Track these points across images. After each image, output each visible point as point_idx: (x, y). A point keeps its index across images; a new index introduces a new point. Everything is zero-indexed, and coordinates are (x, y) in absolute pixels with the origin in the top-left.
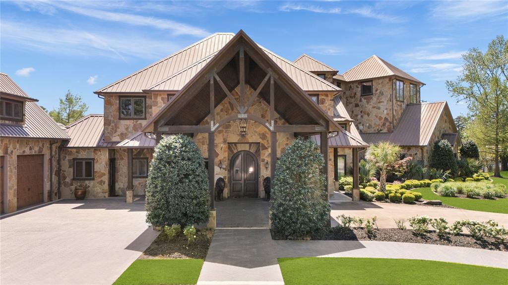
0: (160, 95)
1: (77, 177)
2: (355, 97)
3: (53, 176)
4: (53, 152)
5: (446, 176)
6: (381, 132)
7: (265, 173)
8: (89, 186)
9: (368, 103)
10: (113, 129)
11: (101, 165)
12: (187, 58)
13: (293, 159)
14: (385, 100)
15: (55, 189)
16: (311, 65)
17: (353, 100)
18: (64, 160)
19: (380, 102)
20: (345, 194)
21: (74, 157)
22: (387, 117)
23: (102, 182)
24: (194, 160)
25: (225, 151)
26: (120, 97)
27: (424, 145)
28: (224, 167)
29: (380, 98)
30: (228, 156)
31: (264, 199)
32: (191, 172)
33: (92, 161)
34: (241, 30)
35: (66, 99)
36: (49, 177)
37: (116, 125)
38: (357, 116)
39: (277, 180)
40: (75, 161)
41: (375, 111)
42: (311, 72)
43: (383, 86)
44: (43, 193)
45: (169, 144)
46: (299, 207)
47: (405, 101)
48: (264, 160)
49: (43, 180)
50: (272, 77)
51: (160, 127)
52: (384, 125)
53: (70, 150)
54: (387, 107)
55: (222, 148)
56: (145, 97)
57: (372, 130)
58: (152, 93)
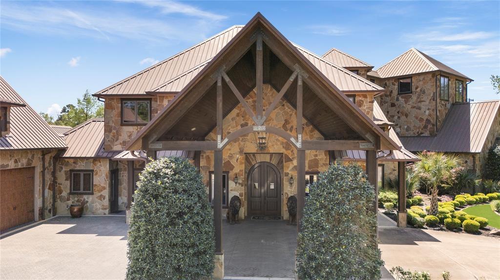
0: (167, 97)
1: (75, 190)
2: (390, 95)
3: (47, 190)
4: (46, 164)
6: (421, 135)
7: (290, 190)
8: (87, 202)
9: (406, 102)
10: (114, 136)
11: (101, 178)
12: (200, 55)
13: (330, 193)
14: (427, 99)
15: (49, 205)
16: (342, 60)
17: (388, 99)
18: (60, 171)
19: (421, 102)
20: (385, 213)
21: (71, 169)
22: (429, 118)
23: (102, 197)
24: (191, 192)
25: (241, 163)
26: (122, 100)
27: (477, 151)
28: (240, 181)
29: (421, 96)
30: (245, 169)
31: (287, 222)
32: (186, 210)
33: (91, 173)
34: (259, 13)
35: (84, 99)
36: (41, 191)
37: (117, 132)
38: (393, 116)
39: (307, 221)
40: (73, 173)
41: (415, 112)
42: (345, 68)
43: (424, 83)
44: (33, 211)
45: (158, 170)
46: (340, 264)
47: (450, 99)
48: (288, 174)
49: (33, 196)
50: (300, 77)
51: (151, 143)
52: (425, 127)
53: (66, 160)
54: (430, 107)
55: (237, 160)
56: (150, 100)
57: (411, 133)
58: (158, 95)
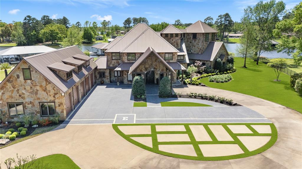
0: (125, 53)
1: (100, 76)
5: (217, 72)
6: (199, 54)
7: (157, 77)
8: (104, 80)
9: (195, 42)
10: (110, 63)
17: (189, 40)
18: (96, 72)
19: (199, 42)
22: (201, 48)
23: (108, 79)
26: (112, 53)
27: (212, 61)
31: (156, 84)
33: (105, 73)
40: (100, 73)
41: (197, 45)
43: (200, 36)
47: (209, 41)
48: (156, 72)
52: (200, 51)
53: (98, 70)
54: (201, 44)
56: (120, 53)
57: (195, 53)
